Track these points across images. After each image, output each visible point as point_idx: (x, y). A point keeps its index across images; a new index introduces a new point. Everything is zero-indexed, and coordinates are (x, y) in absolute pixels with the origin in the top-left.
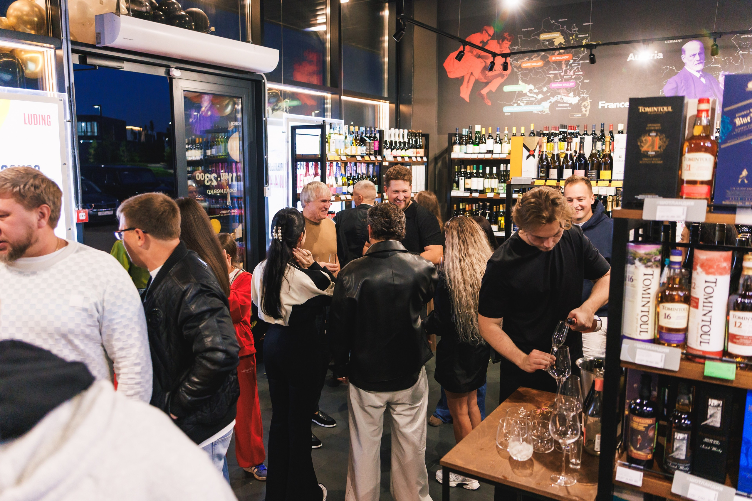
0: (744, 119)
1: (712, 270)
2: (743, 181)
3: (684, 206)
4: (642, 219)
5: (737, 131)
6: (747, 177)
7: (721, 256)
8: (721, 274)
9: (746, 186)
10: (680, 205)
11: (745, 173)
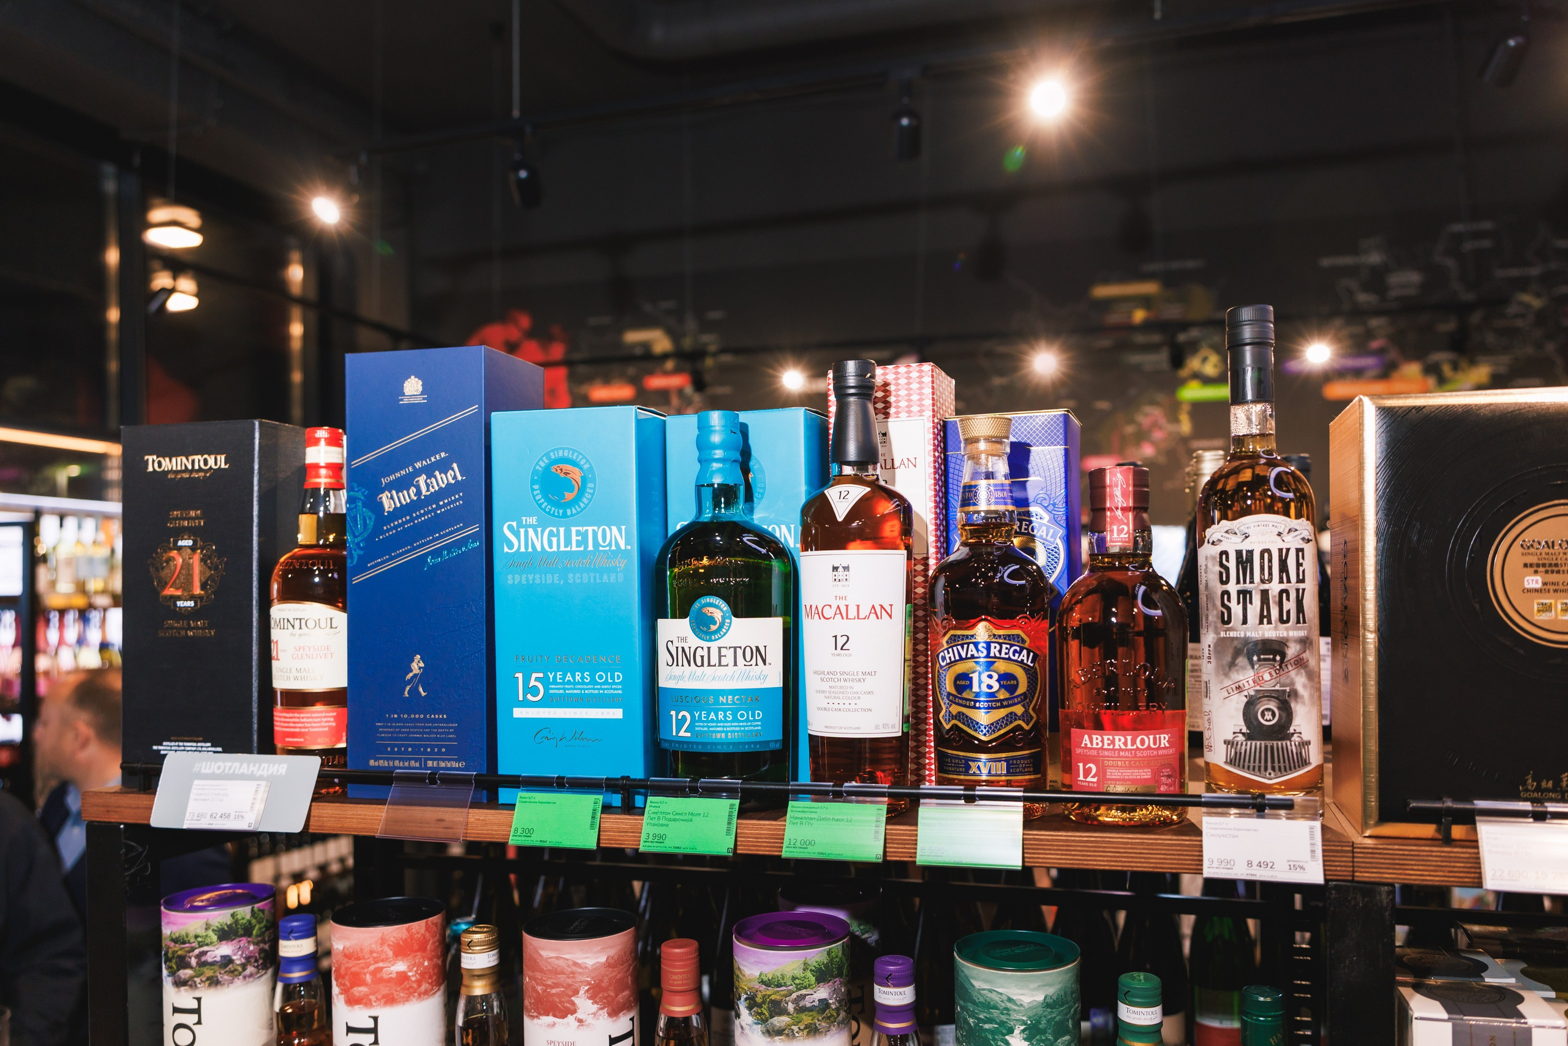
0: (401, 494)
1: (359, 991)
2: (414, 691)
3: (261, 778)
4: (149, 825)
5: (389, 531)
6: (423, 678)
7: (383, 941)
8: (390, 1000)
9: (426, 705)
10: (251, 777)
11: (417, 665)
